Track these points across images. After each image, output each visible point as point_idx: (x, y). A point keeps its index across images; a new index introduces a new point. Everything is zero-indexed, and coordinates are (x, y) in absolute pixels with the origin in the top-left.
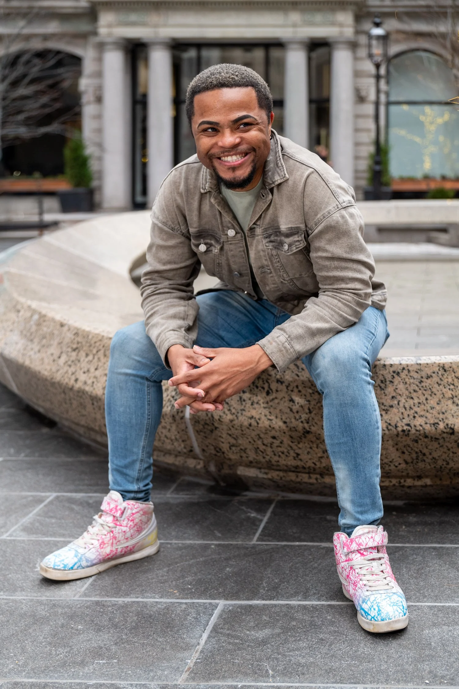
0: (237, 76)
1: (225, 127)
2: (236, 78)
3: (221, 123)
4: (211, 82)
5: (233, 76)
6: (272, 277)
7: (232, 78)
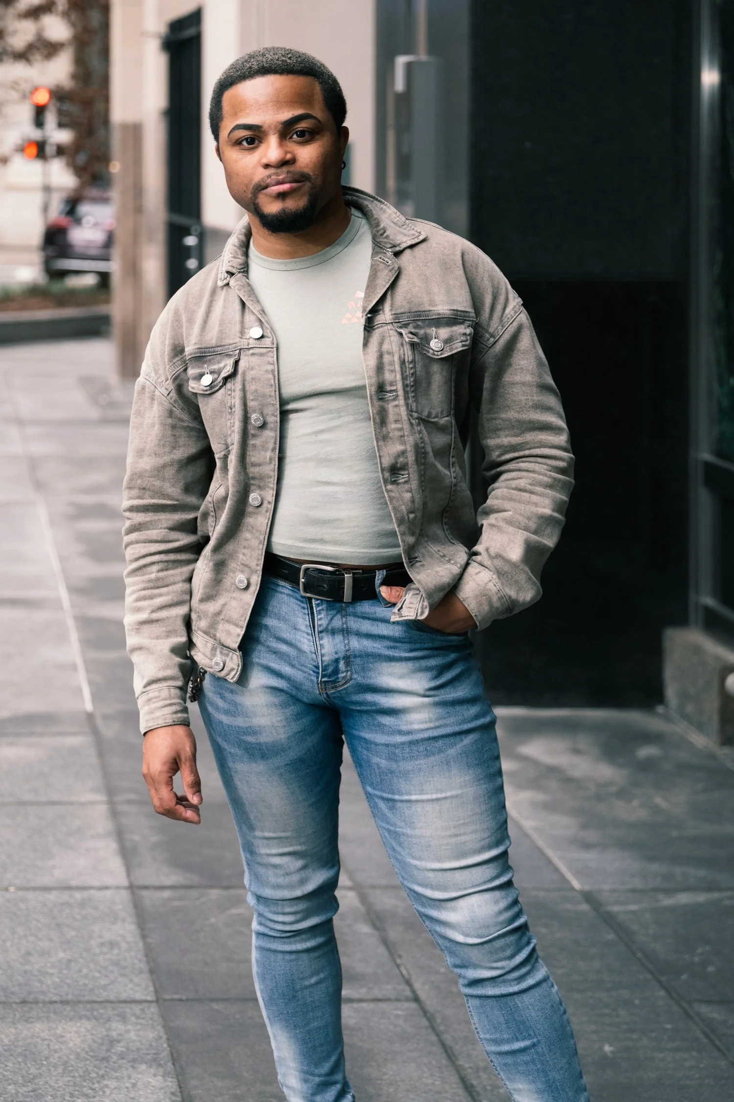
0: (290, 58)
1: (271, 132)
2: (289, 61)
3: (265, 127)
4: (250, 68)
5: (283, 58)
6: (397, 406)
7: (283, 61)
